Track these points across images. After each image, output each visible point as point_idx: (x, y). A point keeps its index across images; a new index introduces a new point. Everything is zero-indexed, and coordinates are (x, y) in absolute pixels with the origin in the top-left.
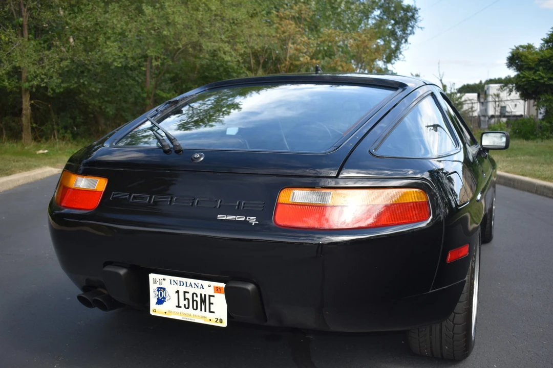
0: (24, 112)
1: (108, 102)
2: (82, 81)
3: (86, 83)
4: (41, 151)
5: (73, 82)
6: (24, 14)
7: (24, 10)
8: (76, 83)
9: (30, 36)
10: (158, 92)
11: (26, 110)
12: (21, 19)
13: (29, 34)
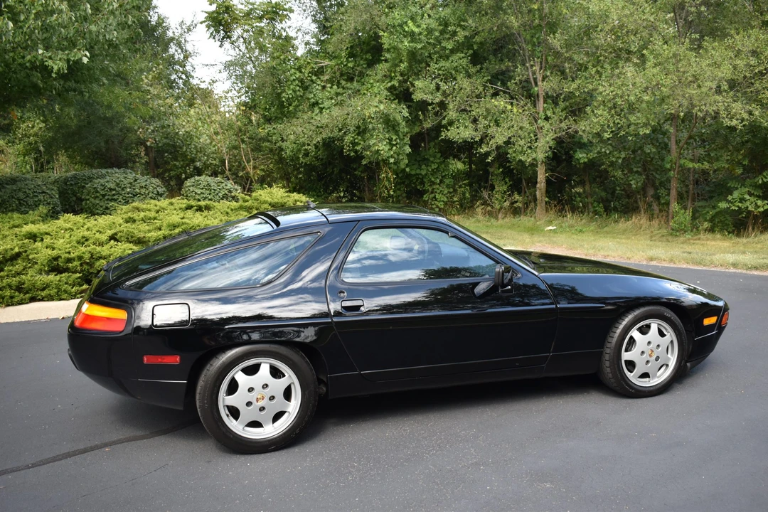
0: (538, 186)
1: (637, 172)
2: (603, 150)
3: (608, 152)
4: (550, 228)
5: (596, 151)
6: (540, 83)
7: (540, 78)
8: (598, 153)
9: (545, 105)
10: (682, 161)
11: (541, 184)
12: (536, 89)
13: (544, 103)
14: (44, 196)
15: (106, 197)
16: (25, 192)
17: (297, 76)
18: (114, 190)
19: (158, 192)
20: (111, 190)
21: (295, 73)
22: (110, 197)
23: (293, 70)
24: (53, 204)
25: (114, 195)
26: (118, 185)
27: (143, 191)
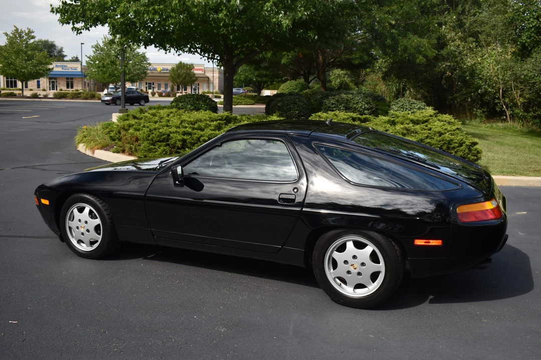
14: (294, 106)
15: (330, 109)
16: (284, 102)
17: (534, 24)
18: (335, 104)
19: (365, 107)
20: (333, 104)
21: (533, 22)
22: (332, 109)
23: (531, 20)
24: (299, 111)
25: (334, 107)
26: (338, 101)
27: (355, 106)
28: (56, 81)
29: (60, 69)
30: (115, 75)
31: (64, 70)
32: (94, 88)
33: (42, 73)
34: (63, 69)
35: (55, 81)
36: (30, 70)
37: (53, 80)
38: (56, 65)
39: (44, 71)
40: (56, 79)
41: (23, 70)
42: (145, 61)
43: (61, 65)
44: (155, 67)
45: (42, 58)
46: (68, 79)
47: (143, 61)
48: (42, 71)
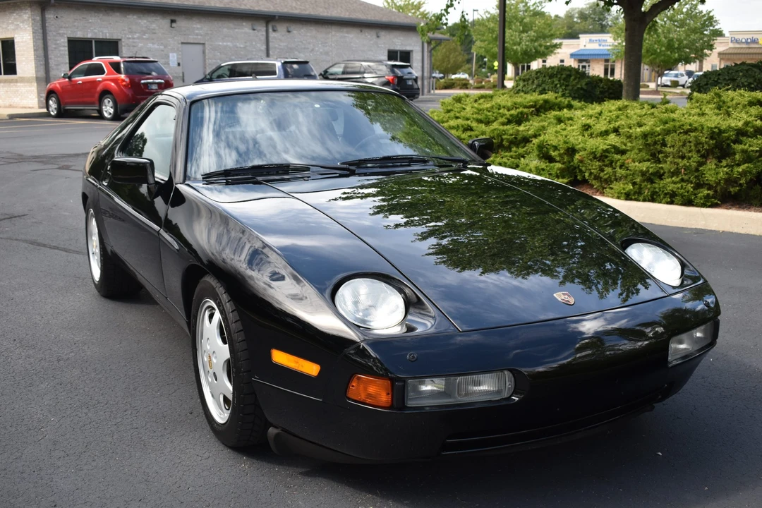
28: (589, 66)
29: (595, 46)
30: (656, 51)
31: (601, 48)
32: (650, 76)
33: (543, 52)
34: (600, 45)
35: (587, 65)
36: (524, 47)
37: (584, 64)
38: (590, 40)
39: (547, 48)
40: (587, 61)
41: (515, 48)
42: (711, 25)
43: (597, 39)
44: (755, 37)
45: (545, 29)
46: (607, 61)
47: (708, 26)
48: (543, 48)
